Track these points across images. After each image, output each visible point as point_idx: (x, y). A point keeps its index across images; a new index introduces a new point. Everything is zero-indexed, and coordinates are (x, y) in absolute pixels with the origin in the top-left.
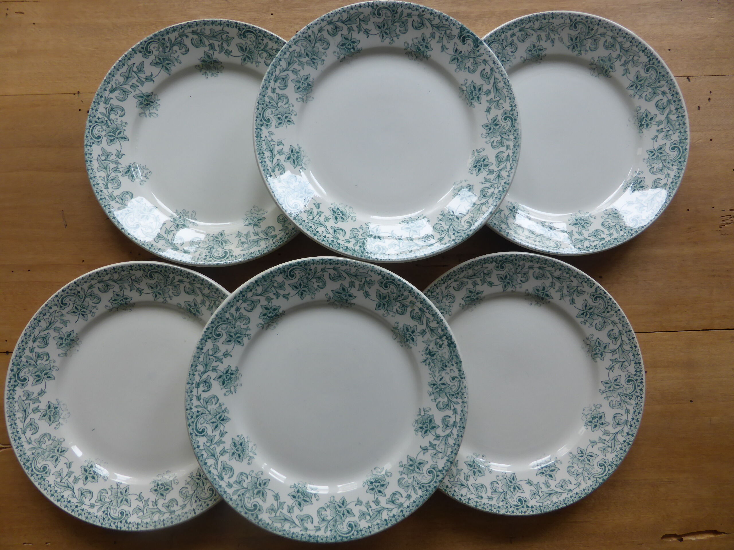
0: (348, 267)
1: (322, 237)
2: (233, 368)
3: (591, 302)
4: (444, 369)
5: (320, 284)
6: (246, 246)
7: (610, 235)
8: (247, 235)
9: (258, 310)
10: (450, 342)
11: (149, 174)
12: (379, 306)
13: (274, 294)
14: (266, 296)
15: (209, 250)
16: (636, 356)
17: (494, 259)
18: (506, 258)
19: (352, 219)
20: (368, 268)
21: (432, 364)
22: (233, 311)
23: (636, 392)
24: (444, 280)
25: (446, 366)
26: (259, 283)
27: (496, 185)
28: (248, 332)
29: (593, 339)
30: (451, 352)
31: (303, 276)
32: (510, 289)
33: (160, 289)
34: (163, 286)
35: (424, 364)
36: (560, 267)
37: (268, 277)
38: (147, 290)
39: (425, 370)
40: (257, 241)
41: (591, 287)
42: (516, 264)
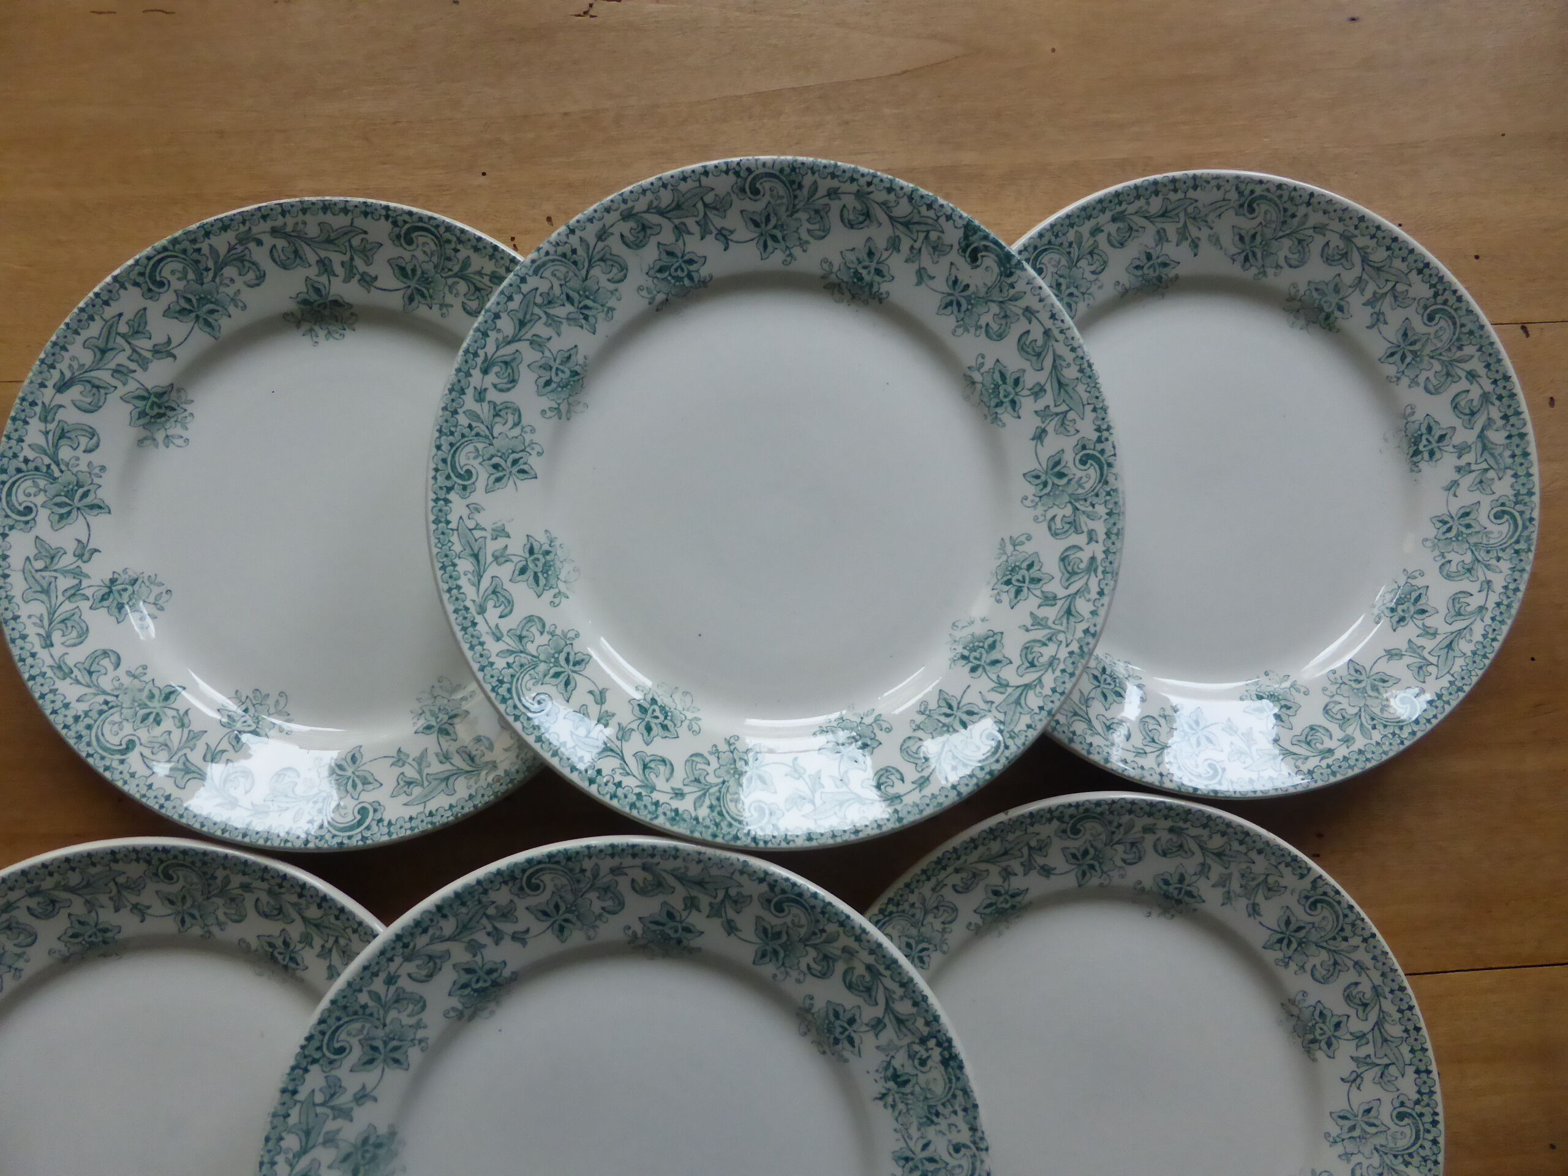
0: (679, 863)
1: (611, 788)
2: (382, 1130)
3: (1301, 914)
4: (932, 1122)
5: (608, 904)
6: (417, 791)
7: (1347, 740)
8: (421, 760)
9: (447, 977)
10: (947, 1055)
11: (165, 597)
12: (764, 956)
13: (489, 934)
14: (466, 940)
15: (320, 805)
16: (1419, 1055)
17: (1057, 814)
18: (1087, 810)
19: (690, 728)
20: (732, 864)
21: (901, 1106)
22: (378, 985)
23: (1422, 1147)
24: (930, 873)
25: (937, 1114)
26: (445, 911)
27: (1061, 637)
28: (421, 1034)
29: (1306, 1004)
30: (950, 1080)
31: (563, 886)
32: (1094, 881)
33: (192, 906)
34: (200, 898)
35: (881, 1103)
36: (1223, 828)
37: (469, 892)
38: (159, 908)
39: (883, 1119)
40: (447, 779)
41: (1302, 876)
42: (1110, 822)
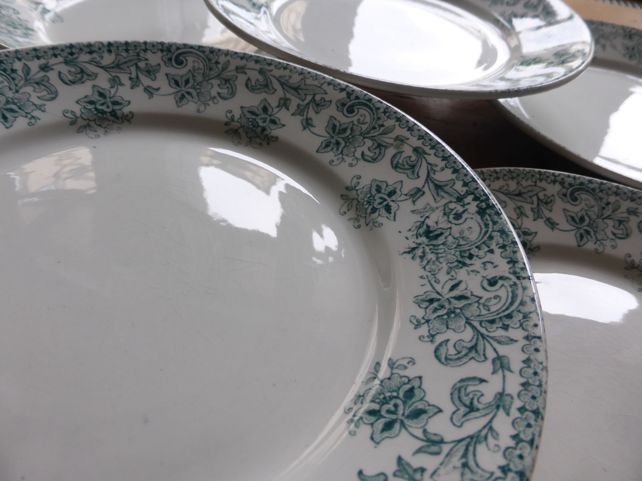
0: (287, 73)
4: (464, 264)
5: (224, 91)
9: (84, 90)
12: (327, 146)
13: (131, 79)
14: (113, 74)
17: (559, 179)
21: (431, 256)
22: (34, 65)
26: (112, 48)
28: (37, 113)
31: (199, 68)
32: (590, 246)
35: (409, 256)
37: (135, 46)
39: (409, 269)
42: (601, 199)
